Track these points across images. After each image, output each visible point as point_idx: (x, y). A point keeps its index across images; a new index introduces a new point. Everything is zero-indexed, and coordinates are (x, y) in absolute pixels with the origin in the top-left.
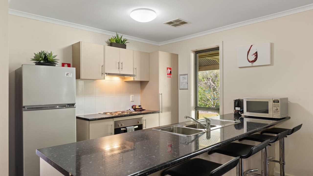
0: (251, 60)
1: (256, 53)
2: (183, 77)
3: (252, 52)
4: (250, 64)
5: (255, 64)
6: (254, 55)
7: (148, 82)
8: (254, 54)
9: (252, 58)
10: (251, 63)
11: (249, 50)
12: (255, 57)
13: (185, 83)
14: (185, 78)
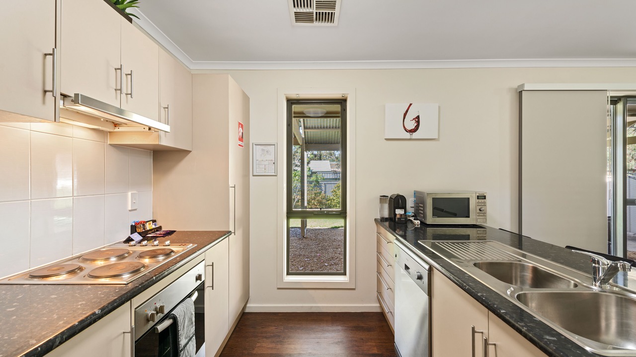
0: (409, 128)
1: (418, 117)
2: (263, 150)
3: (411, 115)
4: (407, 136)
5: (415, 135)
6: (414, 121)
7: (188, 152)
8: (414, 119)
9: (411, 125)
10: (408, 133)
11: (407, 111)
12: (416, 124)
13: (267, 163)
14: (267, 152)
